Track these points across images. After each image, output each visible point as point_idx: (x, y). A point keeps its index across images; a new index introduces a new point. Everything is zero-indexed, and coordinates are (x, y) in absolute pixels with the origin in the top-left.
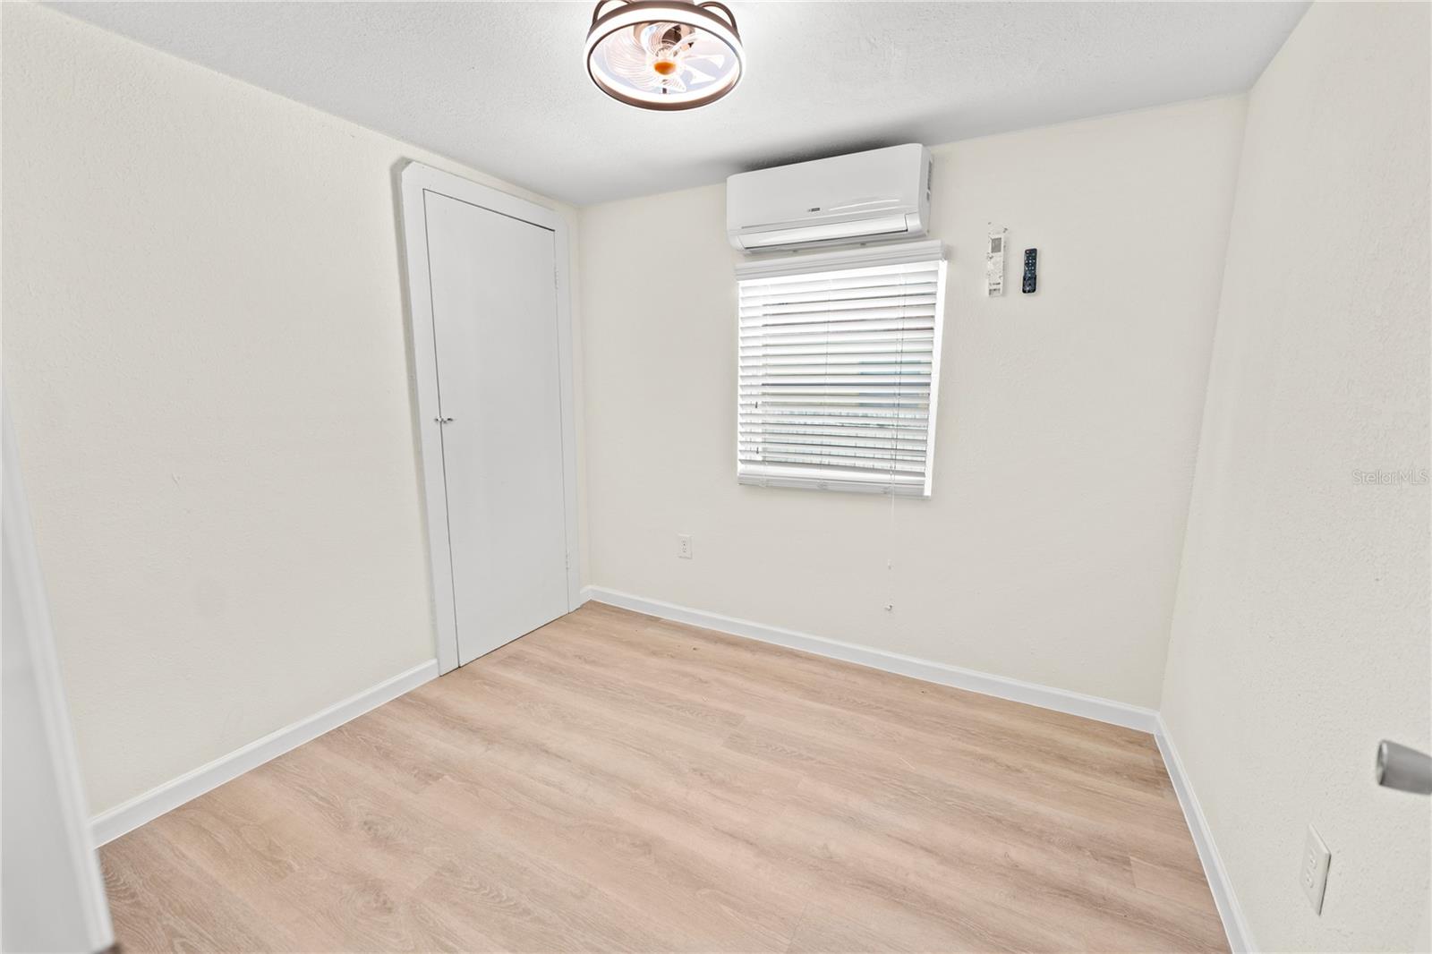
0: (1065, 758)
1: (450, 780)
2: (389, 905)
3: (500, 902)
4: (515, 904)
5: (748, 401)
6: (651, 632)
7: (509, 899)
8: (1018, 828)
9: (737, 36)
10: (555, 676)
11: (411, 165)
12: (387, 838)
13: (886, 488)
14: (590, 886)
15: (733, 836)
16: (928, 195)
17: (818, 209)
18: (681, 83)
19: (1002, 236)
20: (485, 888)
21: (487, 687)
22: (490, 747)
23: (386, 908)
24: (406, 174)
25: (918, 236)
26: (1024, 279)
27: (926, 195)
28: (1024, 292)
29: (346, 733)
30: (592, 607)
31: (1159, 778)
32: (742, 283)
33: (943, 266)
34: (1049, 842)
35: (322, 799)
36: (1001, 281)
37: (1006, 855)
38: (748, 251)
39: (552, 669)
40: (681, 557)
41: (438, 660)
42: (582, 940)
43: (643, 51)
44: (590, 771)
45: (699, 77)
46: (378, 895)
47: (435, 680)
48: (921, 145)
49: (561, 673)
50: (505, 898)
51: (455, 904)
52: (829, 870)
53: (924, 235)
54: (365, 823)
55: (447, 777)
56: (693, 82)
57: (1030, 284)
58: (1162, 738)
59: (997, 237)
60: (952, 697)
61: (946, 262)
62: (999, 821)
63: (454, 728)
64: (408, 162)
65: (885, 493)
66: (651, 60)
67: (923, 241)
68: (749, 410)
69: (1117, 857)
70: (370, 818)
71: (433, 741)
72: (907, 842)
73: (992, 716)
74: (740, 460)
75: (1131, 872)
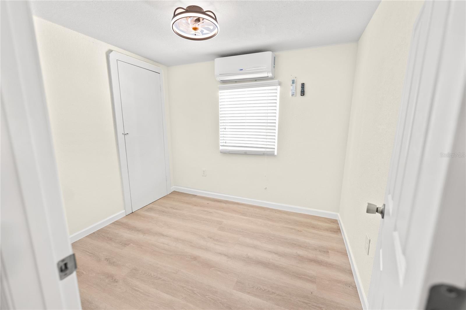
0: (314, 227)
1: (132, 245)
2: (116, 280)
3: (151, 277)
4: (156, 277)
5: (222, 127)
6: (194, 199)
7: (154, 276)
8: (300, 246)
9: (217, 21)
10: (164, 213)
11: (113, 52)
12: (114, 262)
13: (264, 153)
14: (179, 270)
15: (220, 254)
16: (274, 67)
17: (242, 70)
18: (200, 33)
19: (295, 79)
20: (146, 273)
21: (142, 218)
22: (144, 235)
23: (116, 281)
24: (111, 55)
25: (272, 78)
26: (301, 92)
27: (273, 67)
28: (301, 95)
29: (96, 234)
30: (175, 193)
31: (338, 231)
32: (220, 91)
33: (279, 87)
34: (308, 248)
35: (91, 253)
36: (295, 92)
37: (297, 253)
38: (221, 82)
39: (163, 212)
40: (203, 176)
41: (126, 211)
42: (177, 284)
43: (189, 24)
44: (177, 240)
45: (205, 31)
46: (113, 278)
47: (124, 217)
48: (271, 52)
49: (166, 213)
50: (153, 275)
51: (137, 278)
52: (248, 260)
53: (273, 78)
54: (106, 259)
55: (131, 244)
56: (204, 33)
57: (303, 93)
58: (339, 220)
59: (294, 79)
60: (284, 213)
61: (279, 86)
62: (295, 244)
63: (132, 230)
64: (111, 51)
65: (264, 154)
66: (192, 26)
67: (272, 80)
68: (222, 130)
69: (326, 251)
70: (107, 257)
71: (126, 234)
72: (270, 252)
73: (295, 218)
74: (221, 145)
75: (329, 254)
